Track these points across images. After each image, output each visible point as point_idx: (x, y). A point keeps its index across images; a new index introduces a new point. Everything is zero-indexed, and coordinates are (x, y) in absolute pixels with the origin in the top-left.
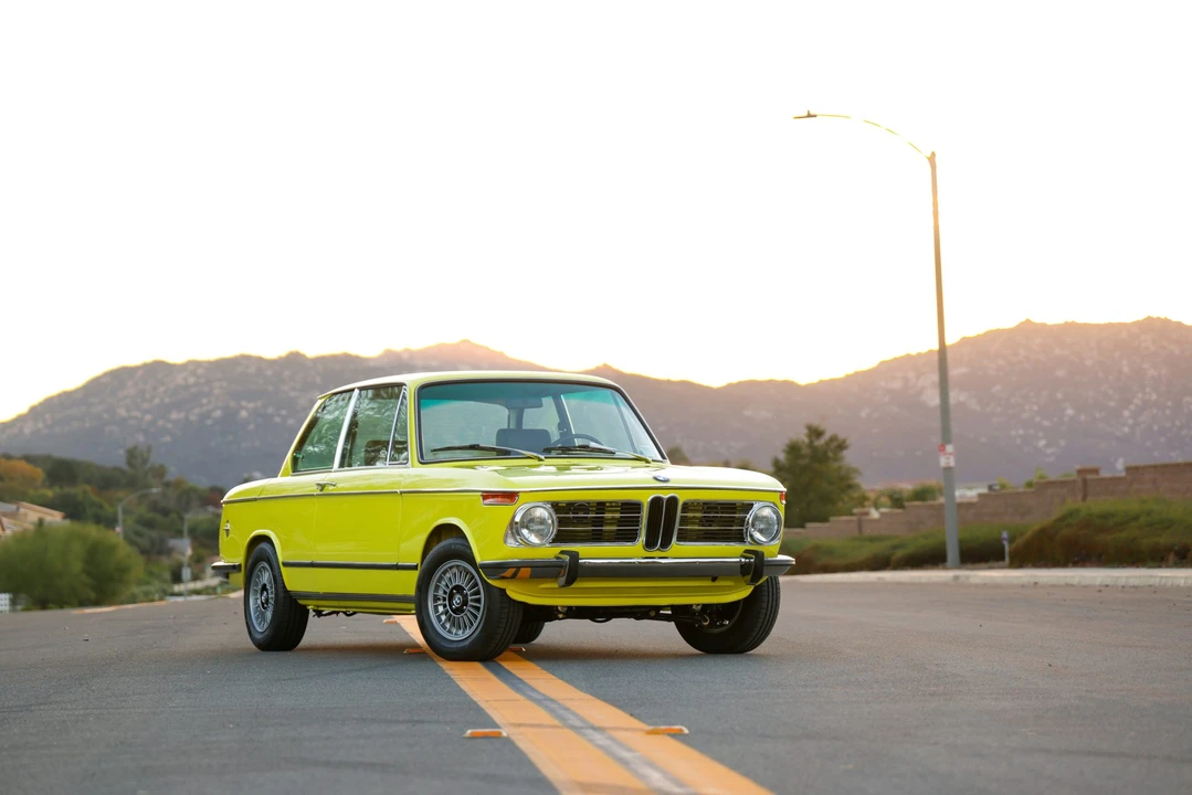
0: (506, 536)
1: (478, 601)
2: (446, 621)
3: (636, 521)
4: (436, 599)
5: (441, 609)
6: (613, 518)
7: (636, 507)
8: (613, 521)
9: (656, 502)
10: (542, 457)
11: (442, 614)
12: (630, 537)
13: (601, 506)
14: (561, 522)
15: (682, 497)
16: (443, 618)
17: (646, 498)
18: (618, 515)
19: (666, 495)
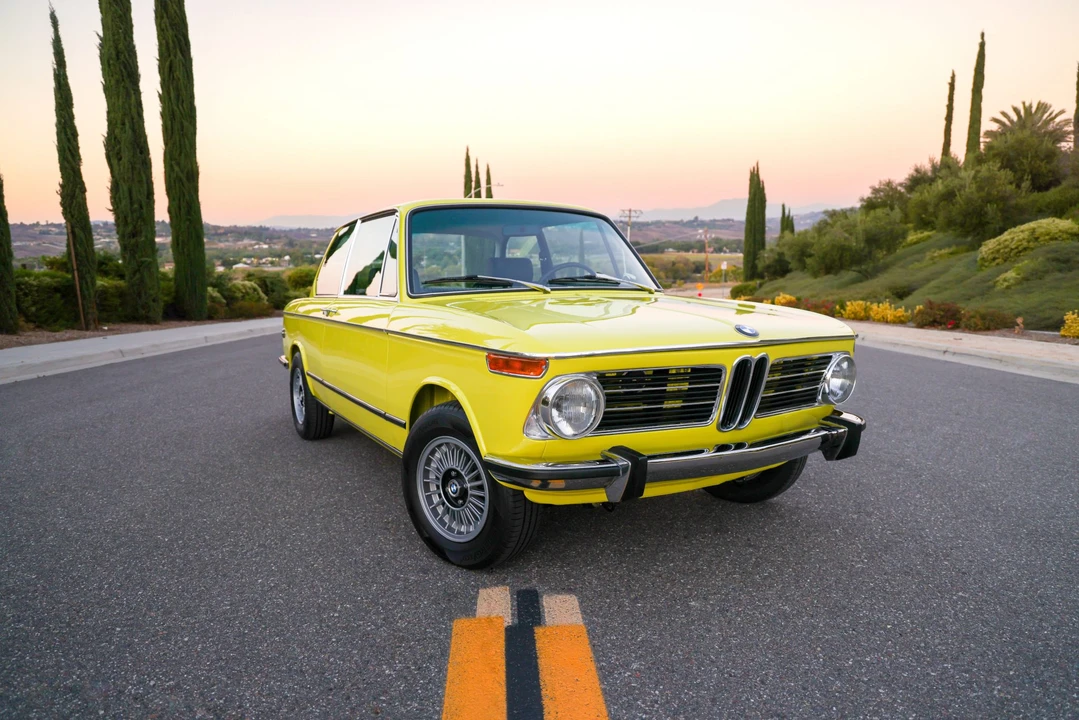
0: (527, 425)
1: (481, 488)
2: (444, 514)
3: (713, 393)
4: (426, 486)
5: (436, 499)
6: (679, 391)
7: (714, 373)
8: (676, 395)
9: (743, 365)
10: (548, 289)
11: (438, 505)
12: (701, 415)
13: (662, 375)
14: (611, 400)
15: (774, 355)
16: (440, 510)
17: (730, 361)
18: (685, 386)
19: (755, 354)
